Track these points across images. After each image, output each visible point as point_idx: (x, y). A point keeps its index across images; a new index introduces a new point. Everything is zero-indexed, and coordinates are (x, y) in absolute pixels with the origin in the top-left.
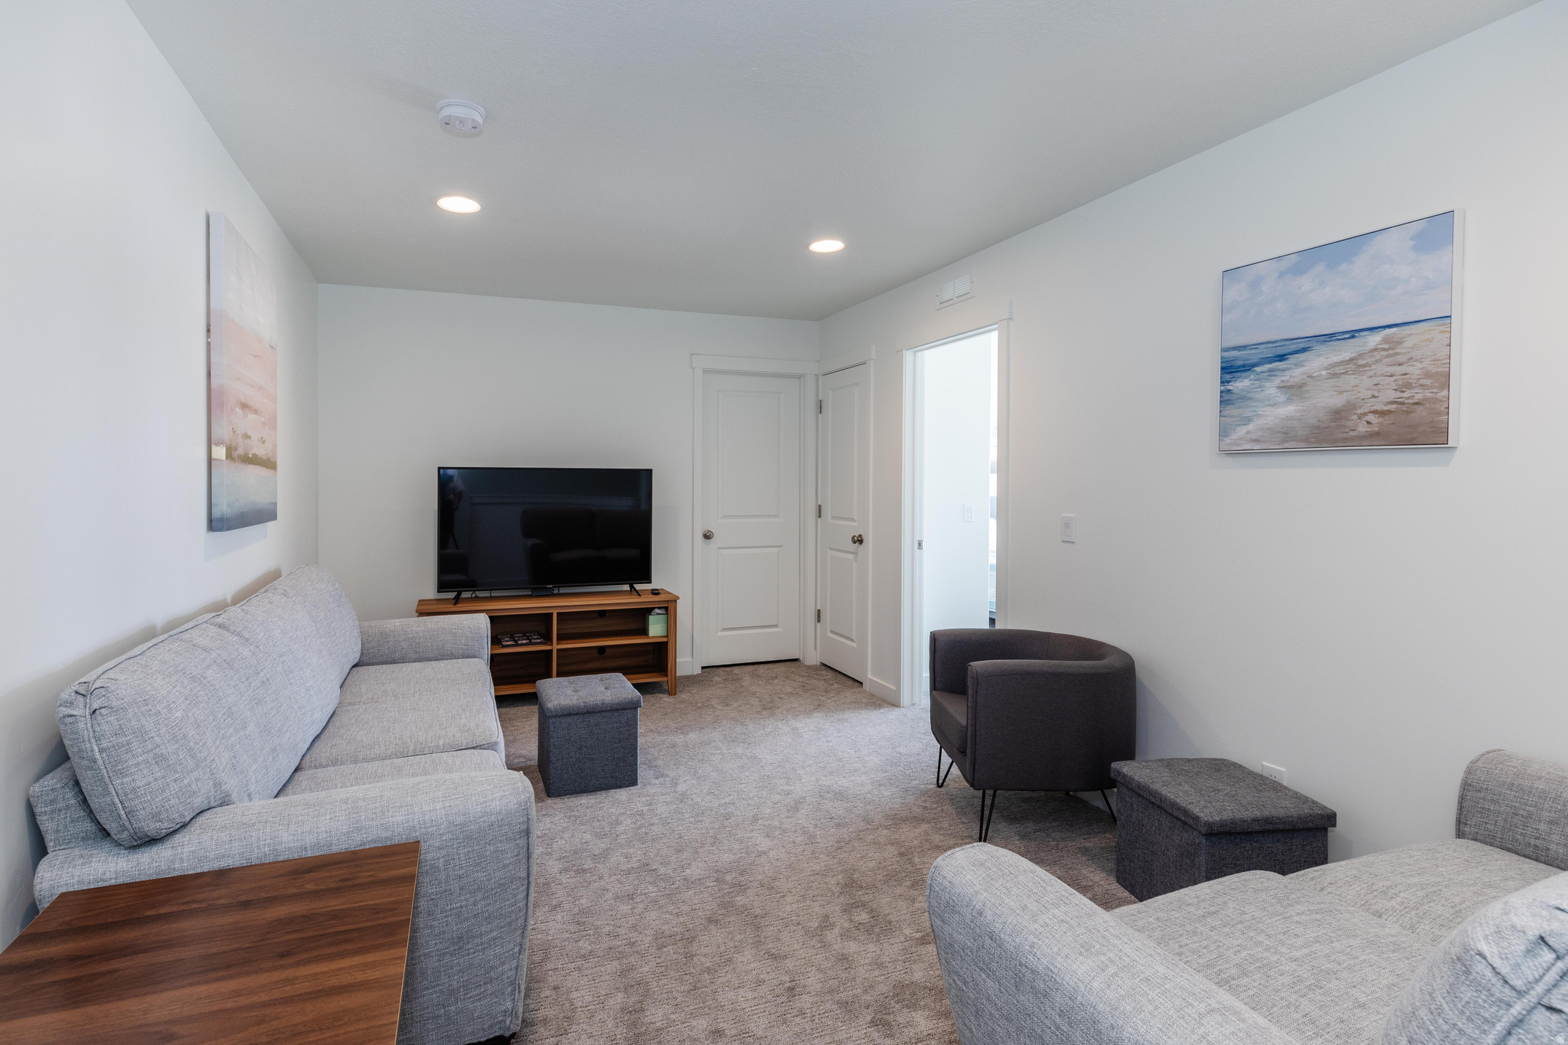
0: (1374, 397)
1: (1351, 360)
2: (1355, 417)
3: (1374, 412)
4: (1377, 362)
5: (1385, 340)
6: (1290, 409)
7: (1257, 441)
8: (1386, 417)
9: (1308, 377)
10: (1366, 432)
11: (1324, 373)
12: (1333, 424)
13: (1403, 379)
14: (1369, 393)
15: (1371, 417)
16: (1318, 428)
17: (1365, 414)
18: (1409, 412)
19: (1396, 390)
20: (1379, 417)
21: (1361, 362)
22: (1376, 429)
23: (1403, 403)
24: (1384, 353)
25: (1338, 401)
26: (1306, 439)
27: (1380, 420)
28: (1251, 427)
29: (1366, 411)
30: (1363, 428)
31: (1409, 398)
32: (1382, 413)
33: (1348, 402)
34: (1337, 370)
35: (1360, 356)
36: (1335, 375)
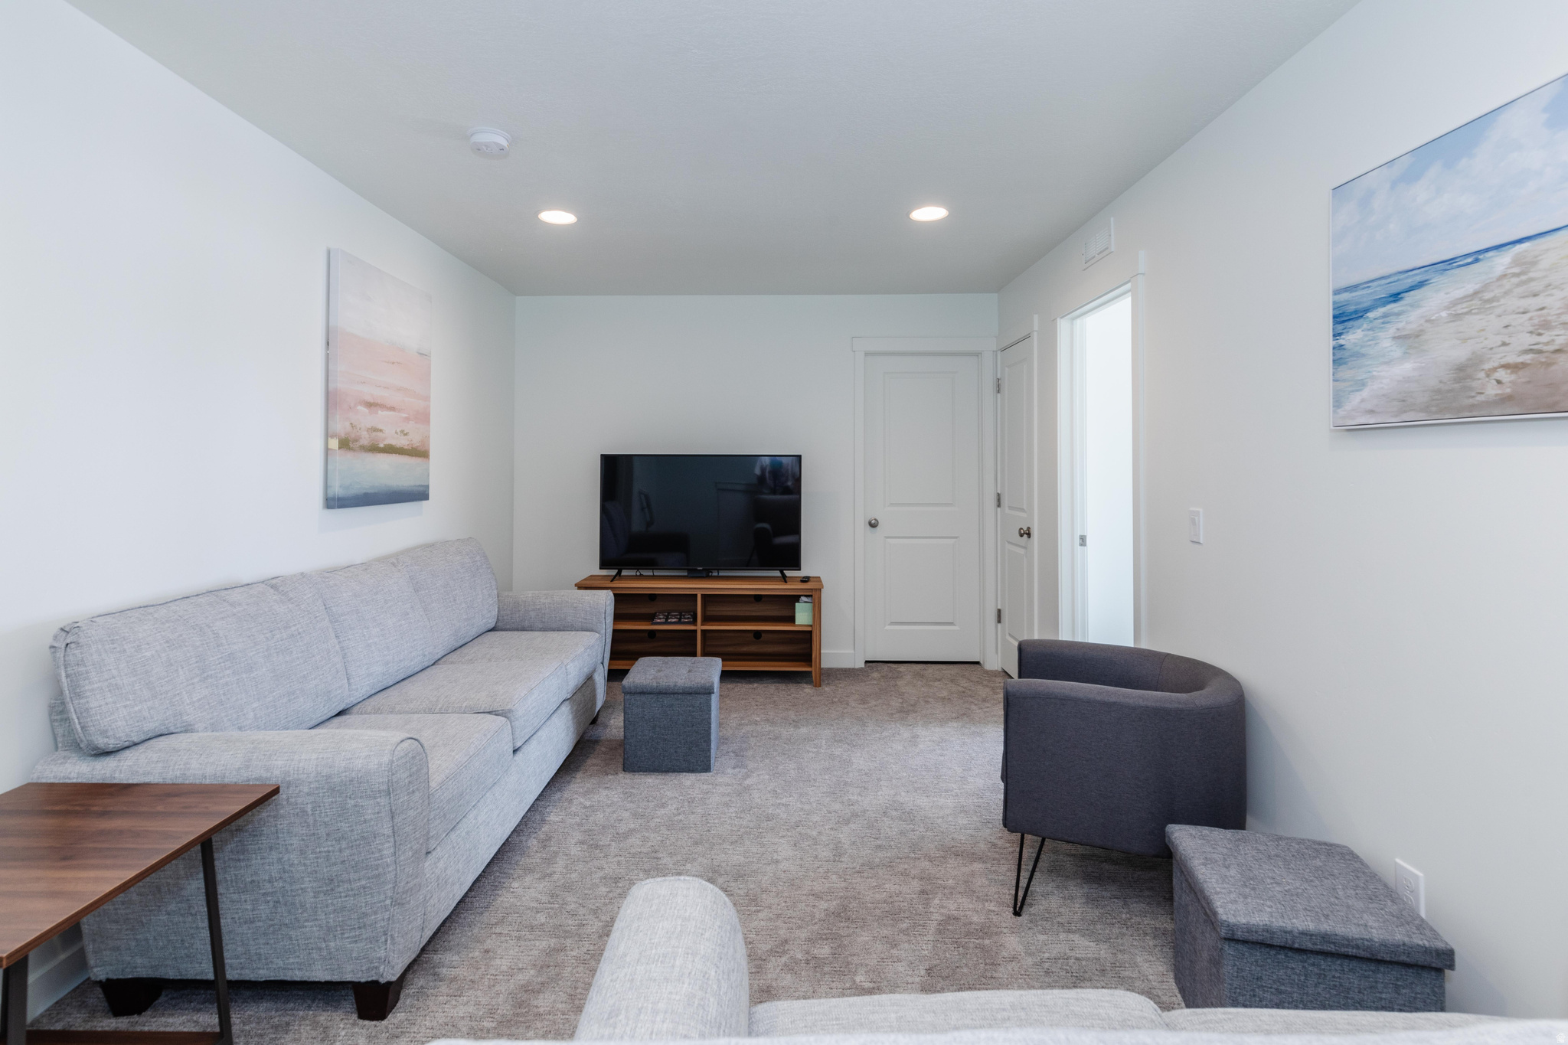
0: (1504, 344)
1: (1476, 293)
2: (1482, 375)
3: (1506, 366)
4: (1506, 293)
5: (1516, 262)
6: (1407, 368)
7: (1371, 412)
8: (1521, 373)
9: (1427, 321)
10: (1496, 395)
11: (1444, 314)
12: (1457, 386)
13: (1540, 316)
14: (1498, 340)
15: (1501, 374)
16: (1439, 391)
17: (1495, 369)
18: (1548, 365)
19: (1531, 332)
20: (1512, 373)
21: (1487, 296)
22: (1508, 390)
23: (1540, 352)
24: (1515, 280)
25: (1460, 353)
26: (1426, 409)
27: (1513, 377)
28: (1365, 393)
29: (1496, 364)
30: (1492, 391)
31: (1547, 344)
32: (1514, 368)
33: (1473, 353)
34: (1460, 309)
35: (1486, 287)
36: (1457, 317)
